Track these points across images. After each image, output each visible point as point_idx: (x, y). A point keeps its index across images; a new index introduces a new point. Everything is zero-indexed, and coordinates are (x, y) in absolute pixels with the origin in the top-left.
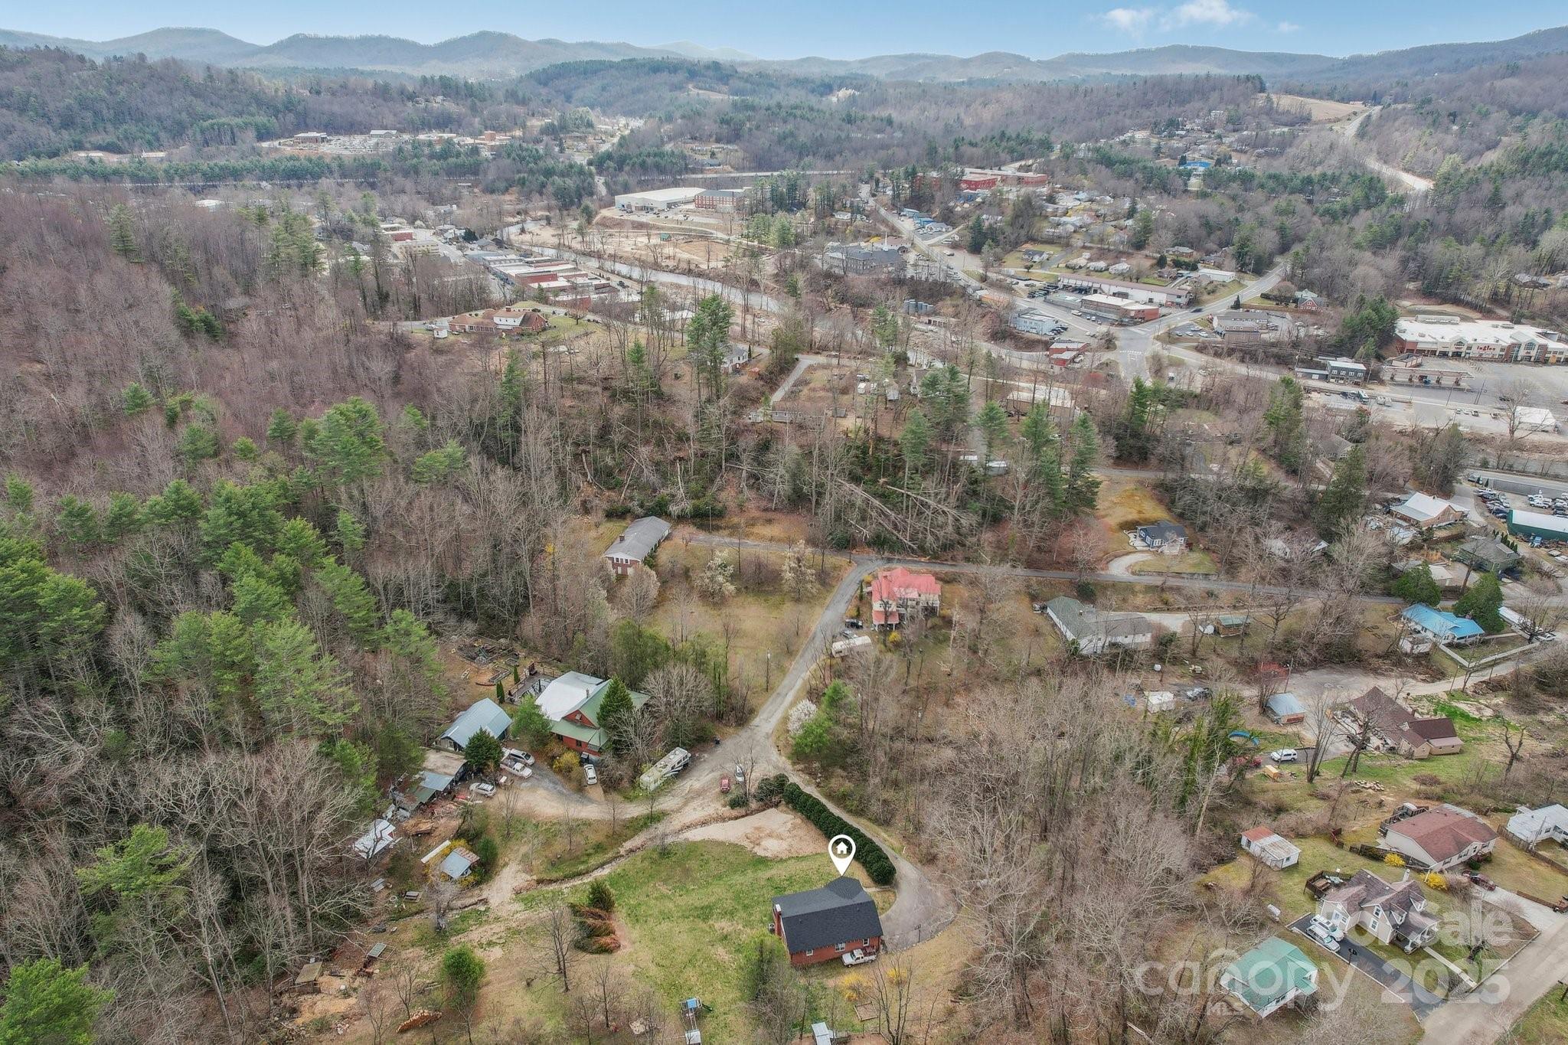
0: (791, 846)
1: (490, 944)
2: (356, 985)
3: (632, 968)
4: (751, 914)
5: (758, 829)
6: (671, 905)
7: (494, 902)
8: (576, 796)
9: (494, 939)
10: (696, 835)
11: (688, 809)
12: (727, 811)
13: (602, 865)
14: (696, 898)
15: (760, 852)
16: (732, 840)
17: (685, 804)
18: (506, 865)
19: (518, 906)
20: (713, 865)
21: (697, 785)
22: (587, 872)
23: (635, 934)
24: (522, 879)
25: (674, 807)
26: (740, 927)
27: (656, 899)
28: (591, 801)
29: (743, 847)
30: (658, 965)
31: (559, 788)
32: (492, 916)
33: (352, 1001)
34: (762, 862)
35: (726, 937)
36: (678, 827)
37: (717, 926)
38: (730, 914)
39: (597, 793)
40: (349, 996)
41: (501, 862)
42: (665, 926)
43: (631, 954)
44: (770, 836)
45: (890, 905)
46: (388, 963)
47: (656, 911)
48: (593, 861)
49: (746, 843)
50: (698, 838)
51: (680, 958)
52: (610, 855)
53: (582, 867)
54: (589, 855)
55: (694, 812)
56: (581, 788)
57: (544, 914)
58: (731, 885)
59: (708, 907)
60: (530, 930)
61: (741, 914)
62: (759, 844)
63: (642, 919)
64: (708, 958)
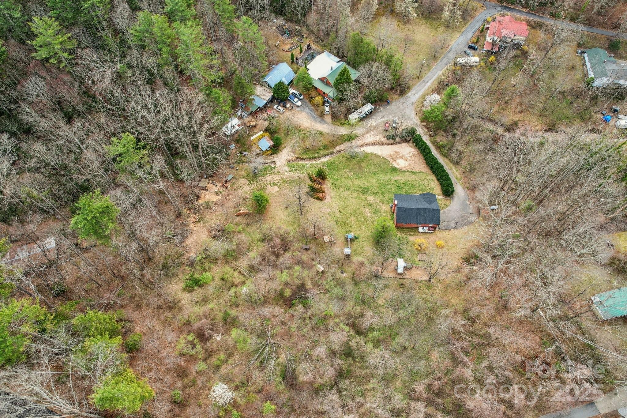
0: (410, 165)
1: (274, 184)
2: (221, 190)
3: (329, 210)
4: (384, 197)
5: (397, 153)
6: (351, 183)
7: (278, 164)
8: (319, 119)
9: (276, 182)
10: (369, 150)
11: (368, 135)
12: (385, 140)
13: (325, 156)
14: (361, 182)
15: (395, 165)
16: (384, 156)
17: (367, 133)
18: (285, 147)
19: (287, 169)
20: (373, 166)
21: (374, 124)
22: (318, 158)
23: (333, 194)
24: (291, 156)
25: (362, 133)
26: (378, 202)
27: (345, 178)
28: (326, 123)
29: (388, 161)
30: (340, 212)
31: (313, 113)
32: (276, 171)
33: (219, 197)
34: (395, 170)
35: (370, 205)
36: (361, 144)
37: (368, 198)
38: (375, 194)
39: (328, 119)
40: (218, 195)
41: (283, 146)
42: (346, 193)
43: (330, 204)
44: (401, 157)
45: (447, 206)
46: (234, 183)
47: (343, 184)
48: (322, 153)
49: (389, 159)
50: (369, 152)
51: (350, 211)
52: (329, 151)
53: (316, 155)
54: (320, 149)
55: (369, 138)
56: (322, 115)
57: (297, 175)
58: (378, 180)
59: (366, 188)
60: (291, 181)
61: (380, 196)
62: (395, 161)
63: (337, 187)
64: (361, 214)
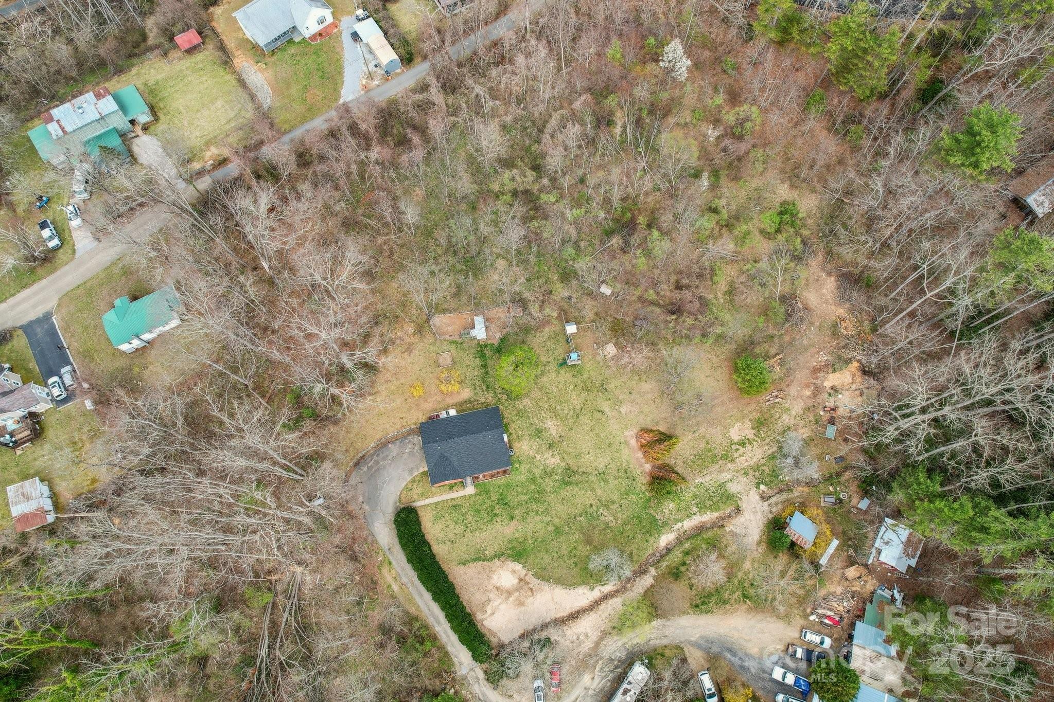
0: (489, 578)
1: (743, 444)
2: (832, 399)
3: (624, 410)
4: (529, 471)
5: (522, 604)
6: (599, 492)
7: (754, 497)
8: (715, 649)
9: (742, 450)
10: (582, 596)
11: (594, 637)
12: (554, 634)
13: (669, 550)
15: (518, 567)
16: (546, 586)
17: (597, 644)
18: (759, 543)
19: (733, 488)
20: (564, 552)
21: (586, 679)
22: (679, 541)
23: (625, 454)
24: (735, 525)
25: (608, 641)
26: (538, 457)
27: (613, 502)
28: (695, 645)
29: (537, 576)
30: (603, 413)
31: (736, 660)
32: (751, 476)
33: (827, 384)
34: (518, 552)
35: (551, 446)
36: (602, 607)
37: (557, 460)
38: (547, 473)
39: (695, 658)
40: (832, 388)
41: (764, 546)
42: (601, 463)
43: (626, 428)
44: (509, 593)
46: (817, 422)
47: (613, 483)
48: (677, 555)
49: (534, 582)
50: (581, 590)
51: (585, 420)
52: (664, 564)
53: (687, 545)
54: (684, 564)
55: (587, 626)
56: (713, 661)
57: (708, 478)
58: (546, 512)
59: (566, 484)
60: (714, 459)
61: (537, 471)
62: (521, 580)
63: (622, 474)
64: (564, 419)
